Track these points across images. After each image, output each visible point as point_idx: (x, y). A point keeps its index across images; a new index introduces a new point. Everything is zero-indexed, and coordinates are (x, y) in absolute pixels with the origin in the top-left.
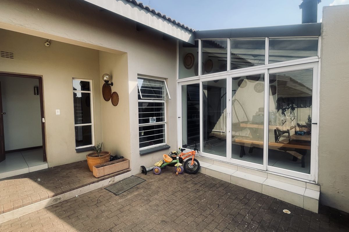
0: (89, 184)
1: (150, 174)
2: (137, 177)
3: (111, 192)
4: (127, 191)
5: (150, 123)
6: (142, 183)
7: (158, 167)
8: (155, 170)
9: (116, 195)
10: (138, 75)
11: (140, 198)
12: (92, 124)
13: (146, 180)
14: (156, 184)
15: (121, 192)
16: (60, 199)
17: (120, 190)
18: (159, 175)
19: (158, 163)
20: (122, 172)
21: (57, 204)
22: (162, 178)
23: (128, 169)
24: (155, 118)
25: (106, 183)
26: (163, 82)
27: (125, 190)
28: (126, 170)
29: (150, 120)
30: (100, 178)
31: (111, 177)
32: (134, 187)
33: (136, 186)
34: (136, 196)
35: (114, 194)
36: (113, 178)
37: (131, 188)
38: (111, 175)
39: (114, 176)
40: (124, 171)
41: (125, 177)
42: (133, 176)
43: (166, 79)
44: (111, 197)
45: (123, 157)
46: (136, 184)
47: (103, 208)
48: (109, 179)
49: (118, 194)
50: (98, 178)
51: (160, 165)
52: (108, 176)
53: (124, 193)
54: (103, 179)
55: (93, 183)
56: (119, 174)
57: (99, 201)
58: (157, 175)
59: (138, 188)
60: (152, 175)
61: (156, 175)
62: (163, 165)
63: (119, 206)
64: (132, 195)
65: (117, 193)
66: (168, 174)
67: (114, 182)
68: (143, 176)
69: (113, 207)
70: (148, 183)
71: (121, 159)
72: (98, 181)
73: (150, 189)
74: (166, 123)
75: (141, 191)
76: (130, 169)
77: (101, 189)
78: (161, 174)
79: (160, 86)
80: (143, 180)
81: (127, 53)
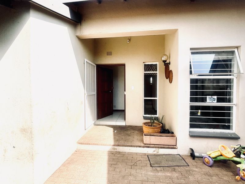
0: (137, 146)
1: (200, 161)
2: (182, 158)
3: (149, 160)
4: (162, 168)
5: (206, 103)
6: (182, 166)
7: (209, 157)
8: (205, 160)
9: (151, 166)
10: (191, 49)
11: (168, 182)
12: (157, 98)
13: (189, 166)
14: (198, 177)
15: (156, 166)
16: (116, 149)
17: (157, 163)
18: (210, 168)
19: (211, 152)
20: (168, 146)
21: (114, 152)
22: (211, 173)
23: (174, 147)
24: (216, 97)
25: (150, 151)
26: (233, 52)
27: (161, 166)
28: (172, 146)
29: (208, 99)
30: (146, 145)
31: (156, 147)
32: (171, 167)
33: (174, 167)
34: (166, 177)
35: (151, 164)
36: (158, 149)
37: (168, 166)
38: (156, 146)
39: (158, 148)
40: (169, 146)
41: (170, 153)
42: (179, 154)
43: (237, 48)
44: (146, 166)
45: (173, 133)
46: (175, 165)
47: (133, 172)
48: (154, 149)
49: (153, 166)
50: (145, 144)
51: (213, 155)
52: (154, 146)
53: (159, 169)
54: (148, 147)
55: (140, 147)
56: (164, 148)
57: (135, 164)
58: (207, 167)
59: (174, 170)
60: (201, 163)
61: (205, 165)
62: (219, 158)
63: (145, 178)
64: (163, 174)
65: (153, 164)
66: (225, 173)
67: (158, 153)
68: (190, 160)
69: (140, 175)
70: (189, 171)
71: (170, 135)
72: (144, 147)
73: (186, 178)
74: (234, 104)
75: (175, 175)
76: (176, 147)
77: (145, 154)
78: (213, 168)
79: (227, 58)
80: (186, 164)
81: (178, 29)
